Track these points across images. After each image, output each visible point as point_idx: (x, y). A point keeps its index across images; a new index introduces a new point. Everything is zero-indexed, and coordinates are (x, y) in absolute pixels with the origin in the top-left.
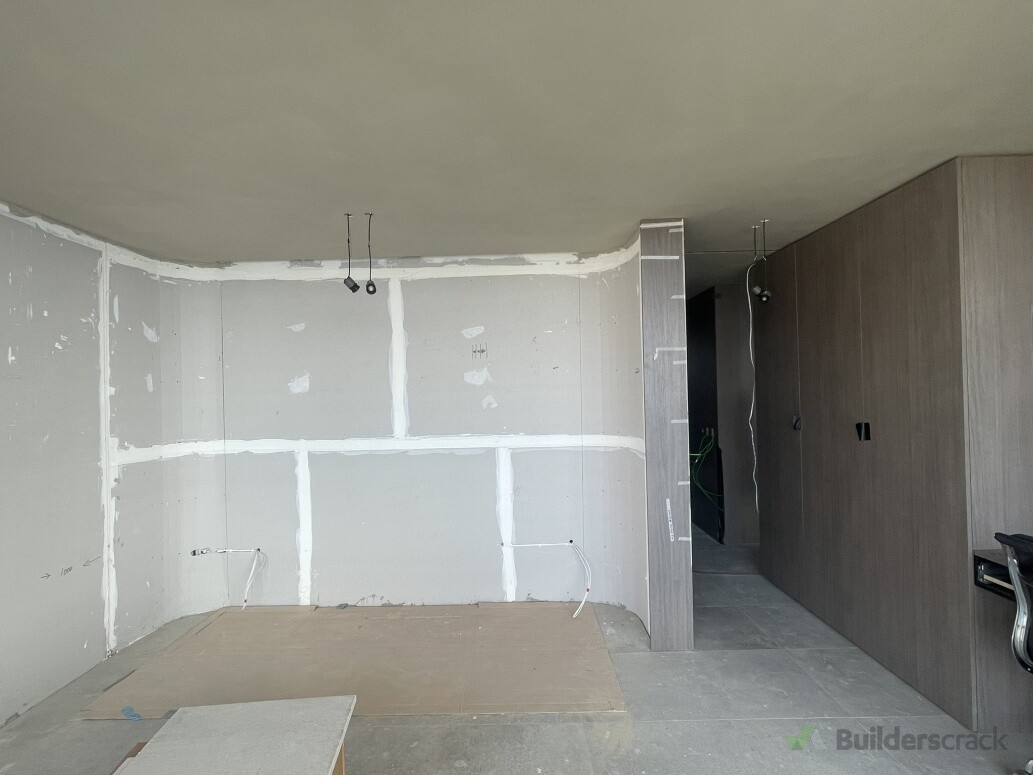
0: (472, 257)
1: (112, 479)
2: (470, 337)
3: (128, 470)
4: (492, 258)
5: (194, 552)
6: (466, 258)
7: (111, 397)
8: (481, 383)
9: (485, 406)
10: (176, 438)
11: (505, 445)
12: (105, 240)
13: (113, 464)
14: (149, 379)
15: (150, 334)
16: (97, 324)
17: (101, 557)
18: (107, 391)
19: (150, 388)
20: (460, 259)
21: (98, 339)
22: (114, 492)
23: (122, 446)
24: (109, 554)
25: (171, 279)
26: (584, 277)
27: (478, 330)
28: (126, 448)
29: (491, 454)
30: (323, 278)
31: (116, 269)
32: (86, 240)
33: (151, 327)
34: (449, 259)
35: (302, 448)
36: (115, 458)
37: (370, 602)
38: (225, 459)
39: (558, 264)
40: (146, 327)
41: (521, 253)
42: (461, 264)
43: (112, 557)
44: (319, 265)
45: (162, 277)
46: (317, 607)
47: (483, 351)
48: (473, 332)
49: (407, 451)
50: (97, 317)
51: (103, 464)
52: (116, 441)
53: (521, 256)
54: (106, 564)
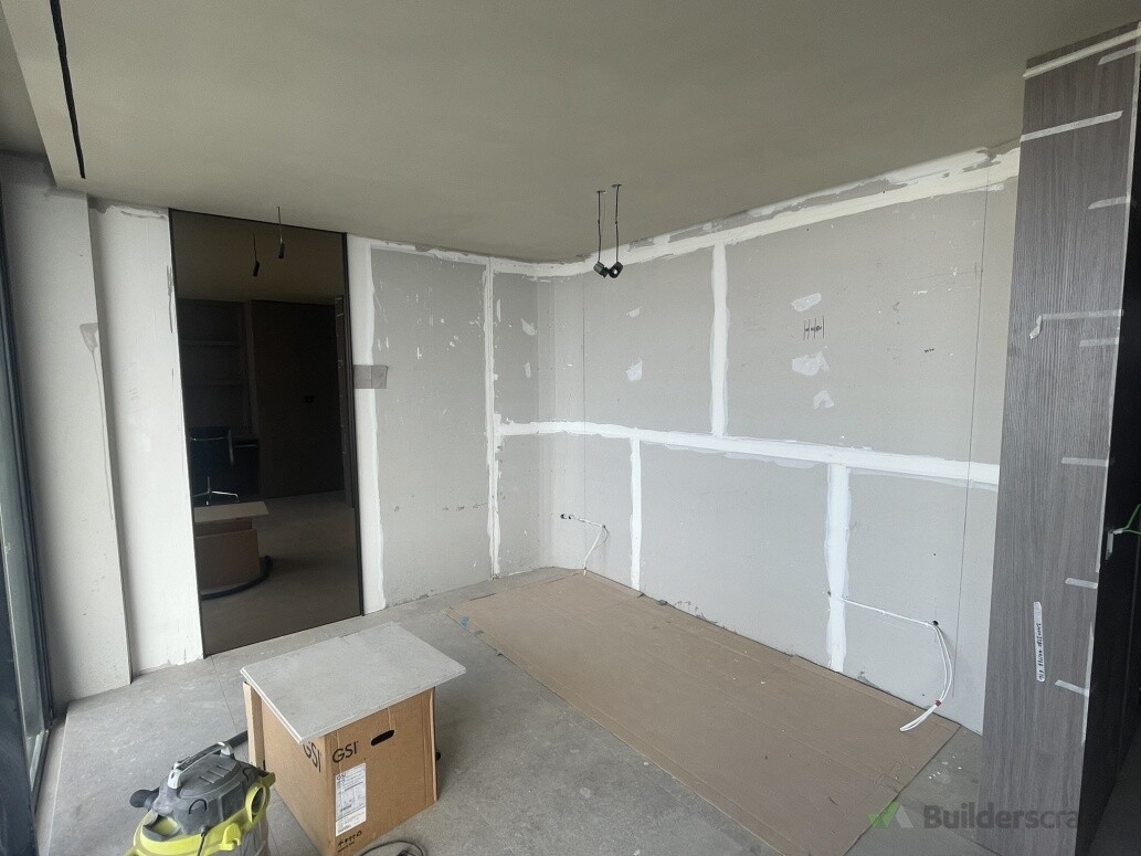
0: (810, 197)
1: (496, 445)
2: (801, 310)
3: (509, 440)
4: (837, 191)
5: (562, 516)
6: (801, 200)
7: (495, 381)
8: (813, 372)
9: (816, 405)
10: (550, 418)
11: (842, 461)
12: (489, 255)
13: (496, 435)
14: (528, 367)
15: (528, 329)
16: (482, 325)
17: (487, 503)
18: (491, 377)
19: (529, 375)
20: (794, 202)
21: (483, 336)
22: (498, 457)
23: (503, 421)
24: (493, 503)
25: (547, 278)
26: (995, 188)
27: (813, 299)
28: (508, 423)
29: (821, 472)
30: (656, 256)
31: (499, 277)
32: (472, 259)
33: (529, 323)
34: (781, 206)
35: (636, 436)
36: (498, 430)
37: (685, 608)
38: (584, 438)
39: (947, 175)
40: (524, 323)
41: (882, 173)
42: (795, 209)
43: (496, 506)
44: (652, 244)
45: (540, 278)
46: (643, 595)
47: (818, 328)
48: (807, 302)
49: (725, 453)
50: (483, 320)
51: (488, 434)
52: (499, 416)
53: (881, 178)
54: (491, 510)
